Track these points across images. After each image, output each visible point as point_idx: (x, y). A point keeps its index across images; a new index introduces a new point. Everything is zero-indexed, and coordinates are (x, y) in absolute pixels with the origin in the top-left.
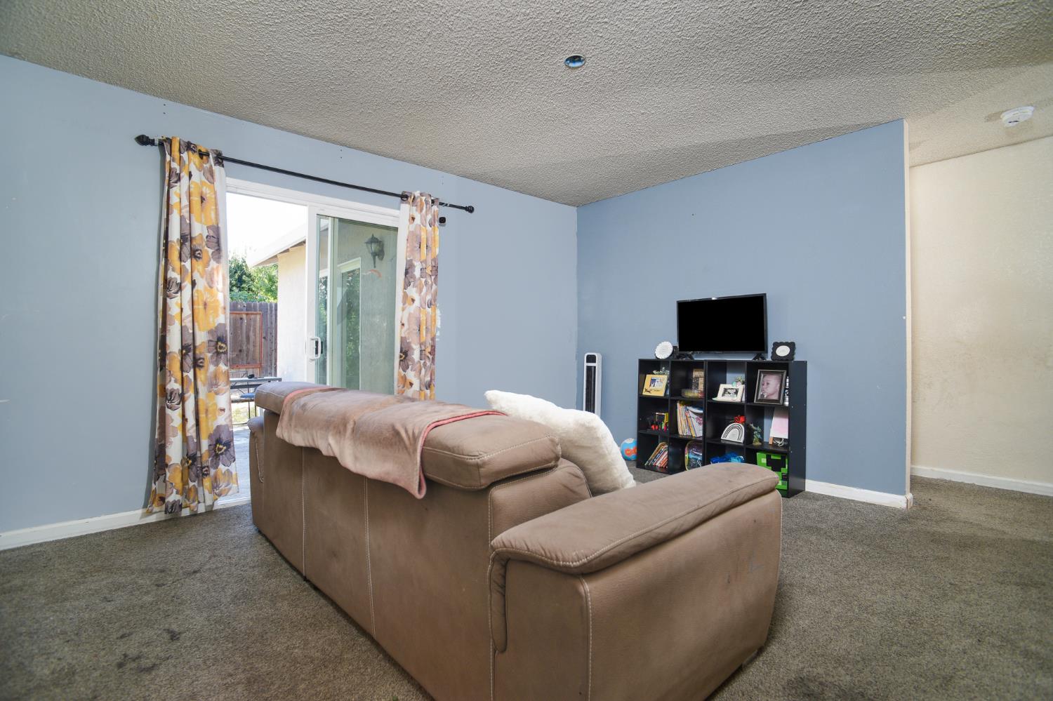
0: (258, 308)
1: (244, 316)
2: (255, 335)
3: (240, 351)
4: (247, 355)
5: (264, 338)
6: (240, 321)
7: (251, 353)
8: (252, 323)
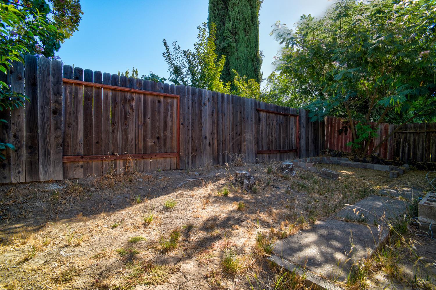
0: (175, 91)
1: (162, 99)
2: (172, 121)
3: (158, 138)
4: (165, 143)
5: (182, 124)
6: (157, 104)
7: (168, 140)
8: (169, 107)
